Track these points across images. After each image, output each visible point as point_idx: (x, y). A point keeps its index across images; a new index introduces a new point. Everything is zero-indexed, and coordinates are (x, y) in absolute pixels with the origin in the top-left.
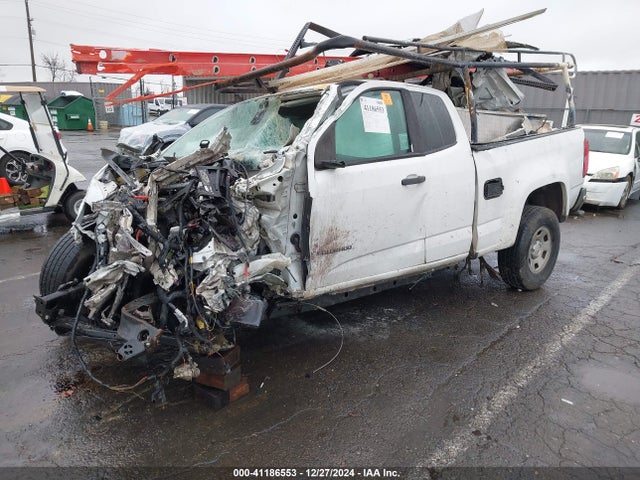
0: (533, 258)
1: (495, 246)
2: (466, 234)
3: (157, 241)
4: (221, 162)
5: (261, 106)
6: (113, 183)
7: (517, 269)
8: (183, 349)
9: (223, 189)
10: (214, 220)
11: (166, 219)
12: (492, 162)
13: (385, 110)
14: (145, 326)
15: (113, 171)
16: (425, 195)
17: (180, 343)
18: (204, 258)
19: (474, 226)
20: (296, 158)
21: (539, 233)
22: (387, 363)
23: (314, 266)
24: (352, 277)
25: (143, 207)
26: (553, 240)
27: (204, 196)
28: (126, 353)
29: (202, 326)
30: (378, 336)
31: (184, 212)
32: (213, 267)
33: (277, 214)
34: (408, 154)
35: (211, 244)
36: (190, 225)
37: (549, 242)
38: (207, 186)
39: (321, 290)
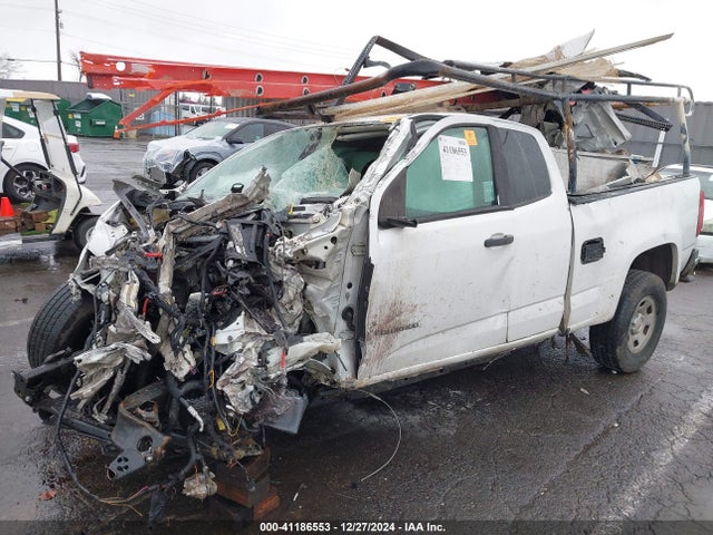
0: (633, 334)
1: (589, 320)
2: (557, 306)
3: (170, 314)
4: (259, 212)
5: (312, 138)
6: (123, 227)
7: (614, 348)
8: (195, 456)
9: (260, 251)
10: (247, 291)
11: (185, 281)
12: (594, 219)
13: (468, 150)
14: (149, 431)
15: (125, 210)
16: (512, 258)
17: (192, 447)
18: (230, 338)
19: (567, 296)
20: (355, 213)
21: (642, 304)
22: (454, 471)
23: (370, 349)
24: (416, 360)
25: (155, 267)
26: (658, 313)
27: (235, 260)
28: (120, 469)
29: (222, 427)
30: (443, 431)
31: (208, 272)
32: (241, 351)
33: (327, 285)
34: (494, 207)
35: (240, 319)
36: (215, 293)
37: (653, 315)
38: (239, 247)
39: (377, 378)
